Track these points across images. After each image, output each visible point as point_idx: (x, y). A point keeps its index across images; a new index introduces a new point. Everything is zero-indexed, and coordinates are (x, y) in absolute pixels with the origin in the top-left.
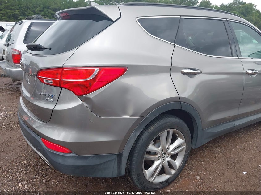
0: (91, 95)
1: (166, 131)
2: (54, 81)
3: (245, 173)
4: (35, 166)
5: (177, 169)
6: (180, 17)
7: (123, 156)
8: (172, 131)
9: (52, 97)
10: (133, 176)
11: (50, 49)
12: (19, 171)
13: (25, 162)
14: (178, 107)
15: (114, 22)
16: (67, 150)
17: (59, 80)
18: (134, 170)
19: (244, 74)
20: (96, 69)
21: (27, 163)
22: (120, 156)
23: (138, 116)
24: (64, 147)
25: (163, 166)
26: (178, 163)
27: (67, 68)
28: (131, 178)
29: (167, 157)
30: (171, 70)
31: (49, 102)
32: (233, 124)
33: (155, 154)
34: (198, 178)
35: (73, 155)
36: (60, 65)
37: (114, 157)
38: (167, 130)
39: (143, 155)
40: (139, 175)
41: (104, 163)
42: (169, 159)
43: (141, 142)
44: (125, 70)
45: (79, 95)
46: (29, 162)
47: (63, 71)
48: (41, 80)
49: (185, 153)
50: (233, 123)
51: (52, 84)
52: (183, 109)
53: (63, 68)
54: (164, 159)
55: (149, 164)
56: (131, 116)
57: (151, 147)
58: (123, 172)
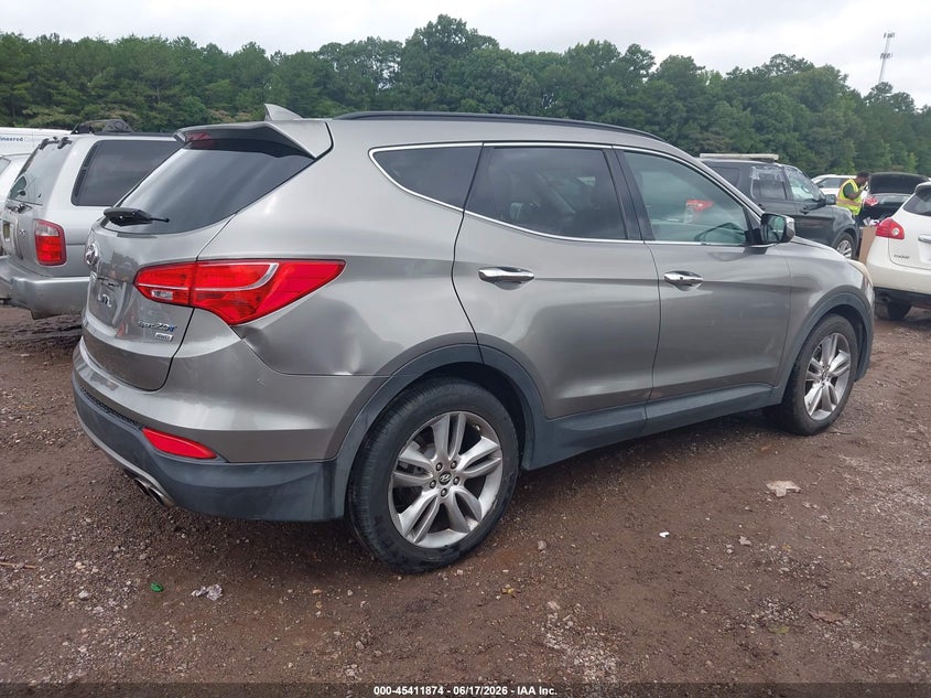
0: (260, 324)
1: (447, 416)
2: (177, 293)
3: (663, 535)
4: (116, 528)
5: (483, 516)
6: (481, 144)
7: (338, 468)
8: (462, 417)
9: (171, 329)
10: (365, 524)
11: (167, 221)
12: (73, 538)
13: (88, 520)
14: (474, 358)
15: (316, 160)
16: (204, 452)
17: (186, 289)
18: (367, 507)
19: (658, 282)
20: (272, 265)
21: (93, 523)
22: (329, 466)
23: (374, 373)
24: (197, 444)
25: (443, 507)
26: (486, 502)
27: (206, 261)
28: (361, 529)
29: (455, 484)
30: (452, 269)
31: (163, 340)
32: (640, 414)
33: (422, 471)
34: (542, 545)
35: (218, 462)
36: (191, 256)
37: (317, 469)
38: (449, 414)
39: (388, 472)
40: (378, 520)
41: (292, 482)
42: (460, 489)
43: (383, 438)
44: (341, 268)
45: (233, 325)
46: (99, 521)
47: (197, 270)
48: (146, 293)
49: (503, 476)
50: (642, 410)
51: (171, 299)
52: (486, 363)
53: (197, 263)
54: (445, 486)
55: (405, 497)
56: (357, 374)
57: (410, 454)
58: (339, 511)
